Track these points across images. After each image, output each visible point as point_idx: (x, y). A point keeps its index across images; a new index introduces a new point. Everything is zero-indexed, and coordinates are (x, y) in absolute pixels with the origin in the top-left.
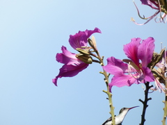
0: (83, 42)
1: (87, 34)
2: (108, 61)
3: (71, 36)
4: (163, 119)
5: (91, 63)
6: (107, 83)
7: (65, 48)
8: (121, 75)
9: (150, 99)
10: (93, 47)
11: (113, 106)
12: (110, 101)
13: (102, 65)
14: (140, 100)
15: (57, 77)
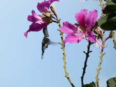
0: (47, 8)
1: (50, 3)
2: (64, 24)
3: (38, 3)
4: (99, 64)
5: (51, 23)
6: (62, 38)
7: (34, 12)
8: (73, 35)
9: (91, 51)
10: (53, 12)
11: (65, 54)
12: (64, 50)
13: (59, 25)
14: (84, 52)
15: (27, 32)
